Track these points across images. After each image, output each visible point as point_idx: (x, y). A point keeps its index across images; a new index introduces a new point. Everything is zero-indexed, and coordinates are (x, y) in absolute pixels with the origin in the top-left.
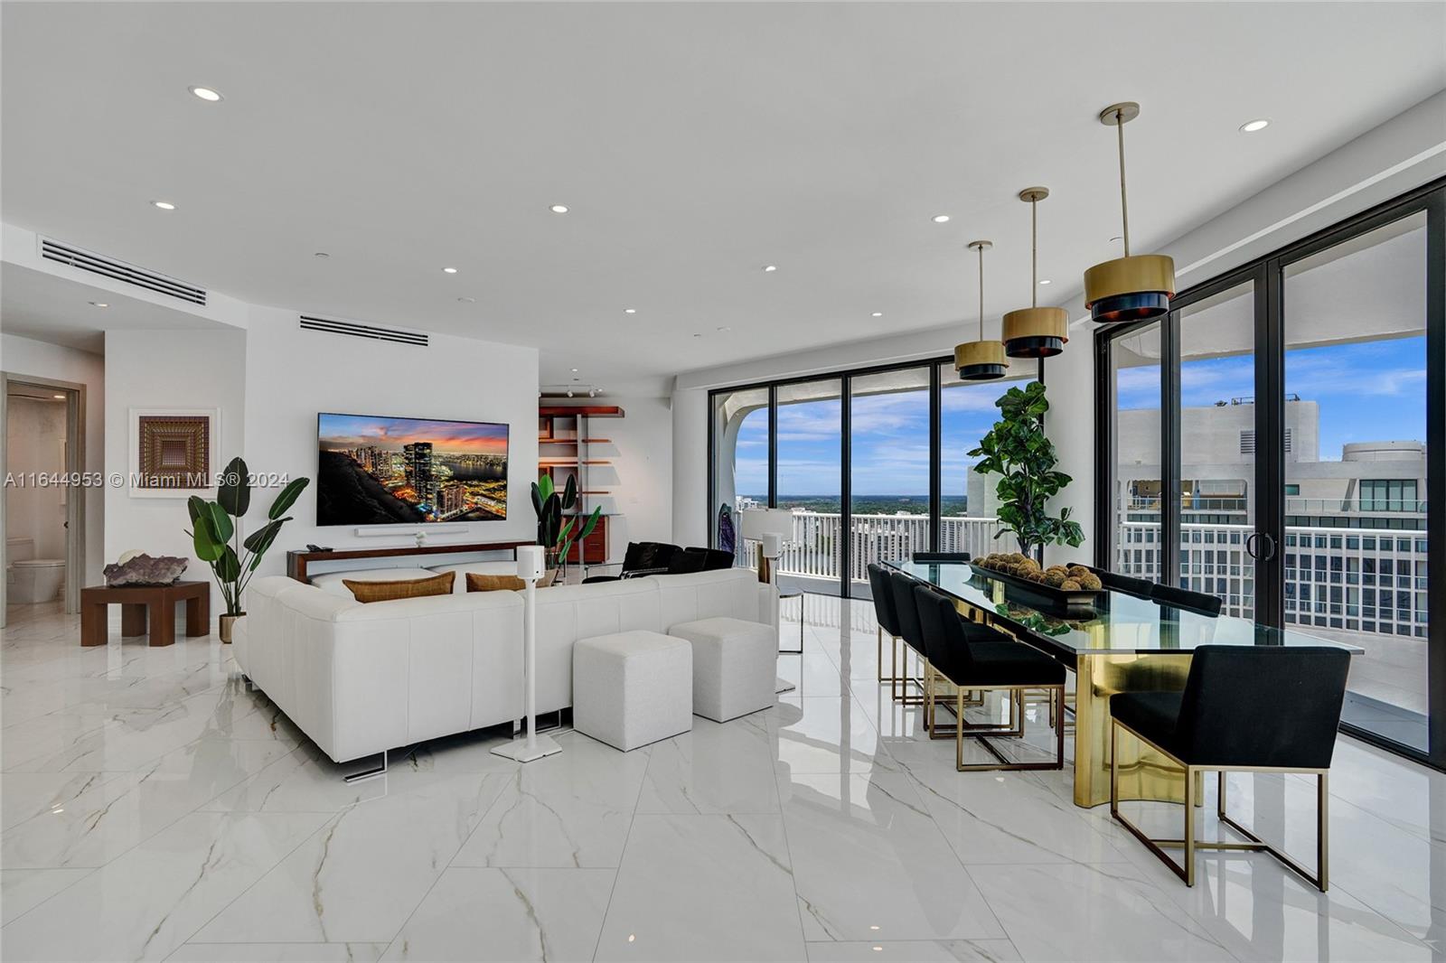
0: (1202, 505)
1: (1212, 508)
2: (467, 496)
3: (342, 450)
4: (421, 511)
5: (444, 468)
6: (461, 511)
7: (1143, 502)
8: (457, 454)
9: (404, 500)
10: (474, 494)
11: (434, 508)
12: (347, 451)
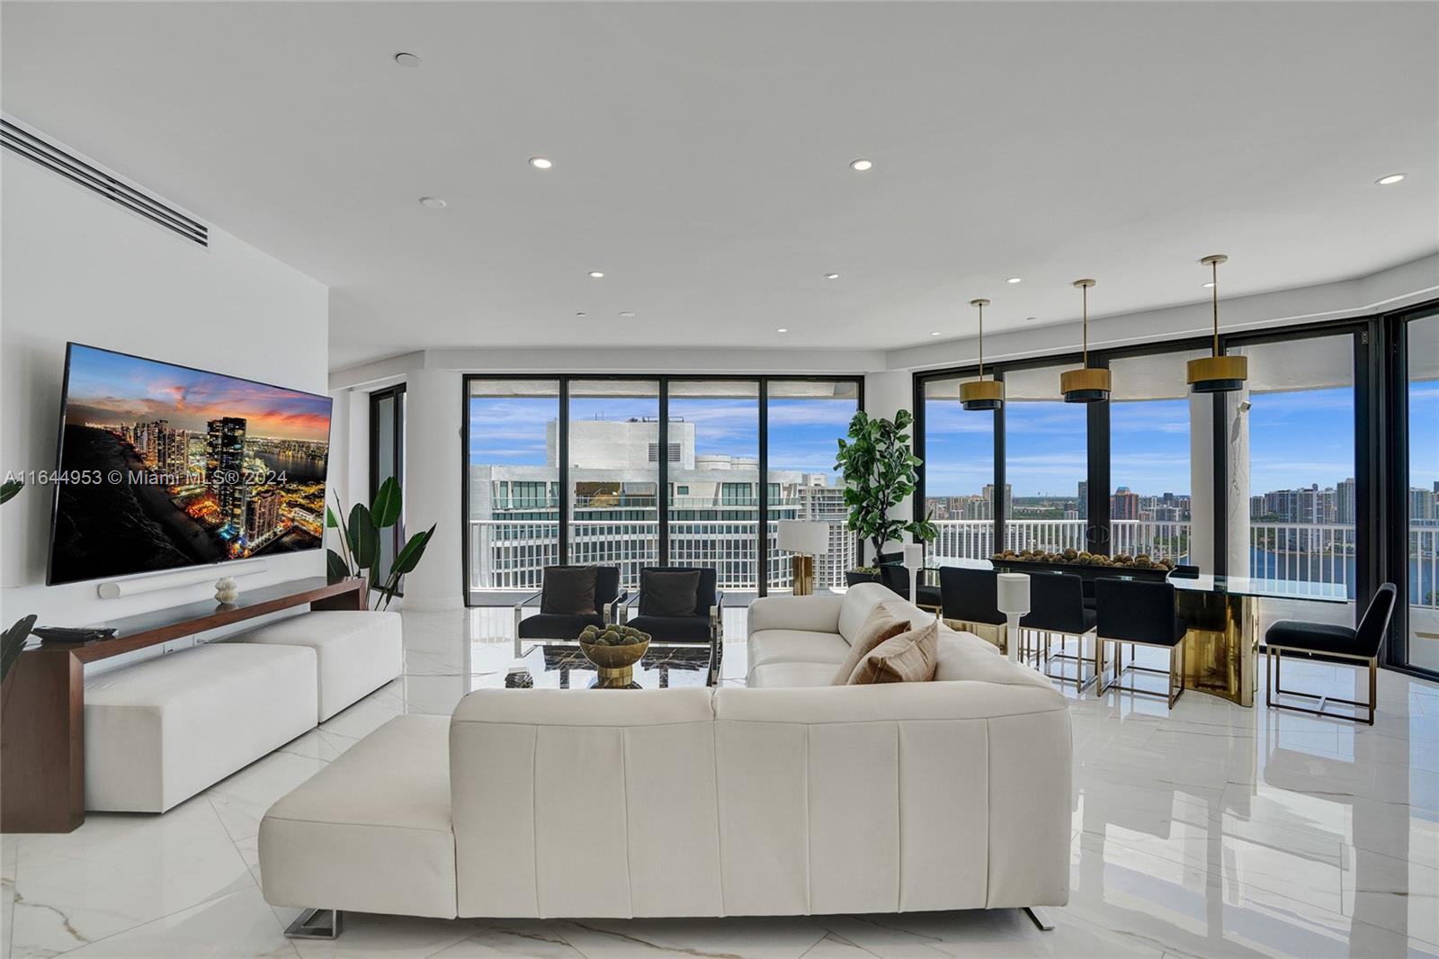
0: (627, 503)
1: (634, 505)
2: (284, 508)
3: (110, 426)
4: (224, 539)
5: (258, 462)
6: (275, 534)
7: (586, 501)
8: (276, 439)
9: (201, 520)
10: (291, 505)
11: (242, 533)
12: (118, 427)
